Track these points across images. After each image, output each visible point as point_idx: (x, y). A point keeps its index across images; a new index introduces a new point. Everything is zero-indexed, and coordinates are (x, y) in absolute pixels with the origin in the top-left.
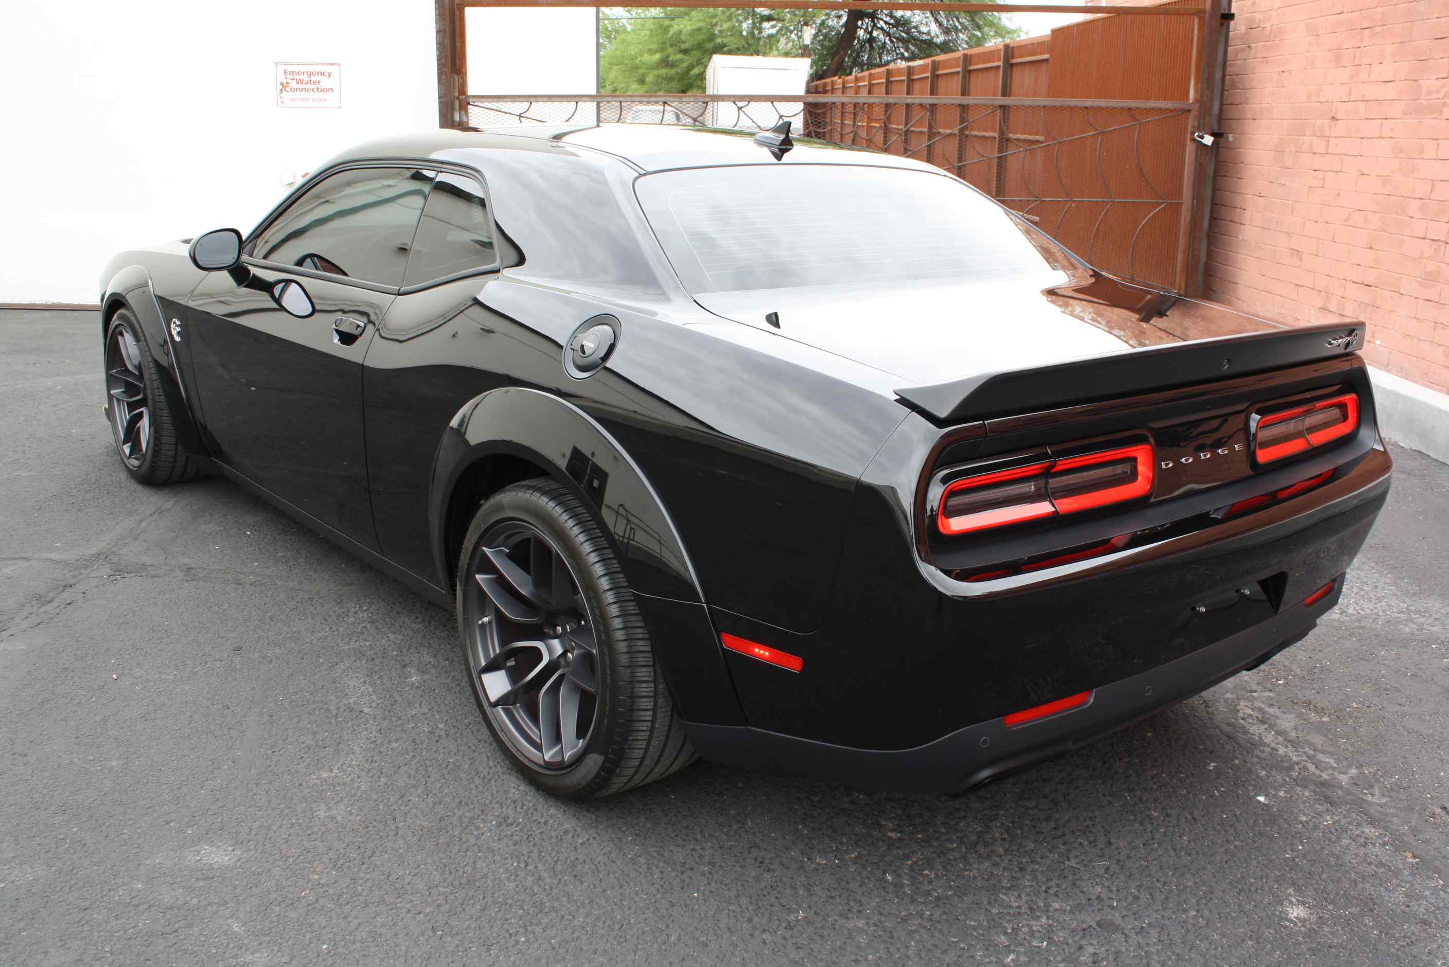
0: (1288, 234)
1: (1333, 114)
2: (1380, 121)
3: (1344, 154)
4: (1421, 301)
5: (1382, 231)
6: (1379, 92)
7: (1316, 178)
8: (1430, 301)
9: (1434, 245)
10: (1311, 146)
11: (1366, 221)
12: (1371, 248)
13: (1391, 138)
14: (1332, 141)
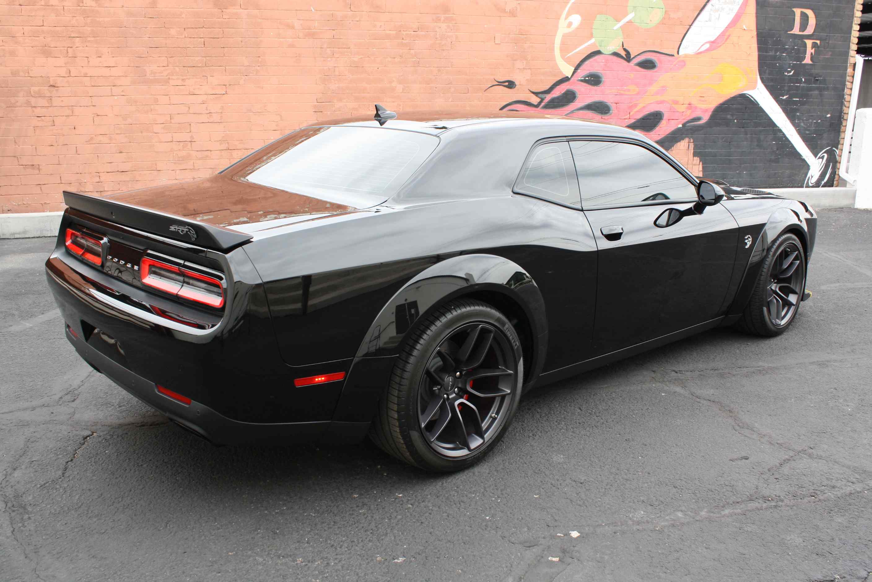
0: (15, 157)
1: (52, 83)
2: (110, 87)
3: (72, 106)
4: (178, 171)
5: (130, 142)
6: (106, 72)
7: (43, 121)
8: (186, 169)
9: (182, 144)
10: (28, 103)
11: (111, 139)
12: (121, 152)
13: (123, 95)
14: (53, 99)
